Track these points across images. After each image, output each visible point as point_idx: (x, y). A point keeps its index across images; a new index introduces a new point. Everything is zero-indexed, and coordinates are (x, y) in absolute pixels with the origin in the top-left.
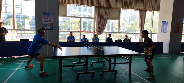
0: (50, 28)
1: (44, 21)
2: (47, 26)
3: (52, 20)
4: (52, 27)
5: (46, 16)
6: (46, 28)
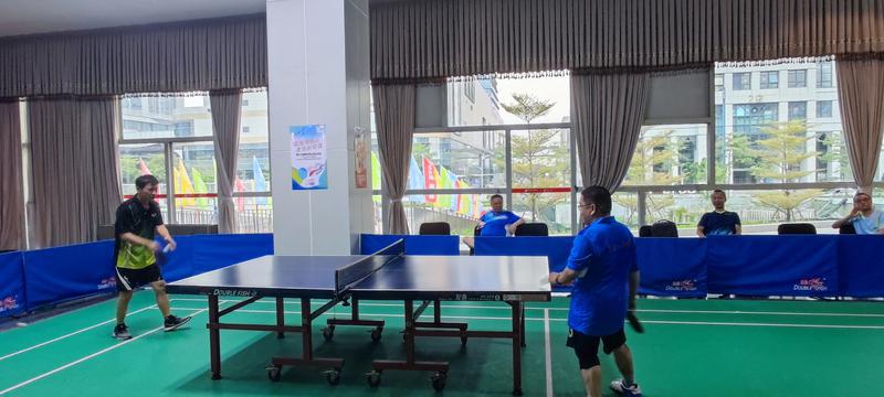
0: (317, 184)
1: (298, 157)
2: (308, 178)
3: (323, 151)
4: (324, 178)
5: (303, 139)
6: (303, 184)
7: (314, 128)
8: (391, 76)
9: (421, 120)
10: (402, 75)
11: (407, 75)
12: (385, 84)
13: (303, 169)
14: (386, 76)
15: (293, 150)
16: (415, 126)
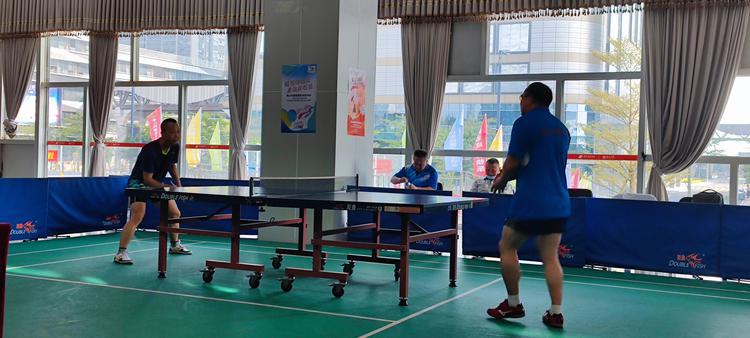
1: (289, 99)
7: (305, 68)
8: (423, 13)
9: (455, 67)
10: (436, 12)
11: (442, 12)
12: (416, 23)
13: (292, 111)
14: (417, 13)
15: (284, 90)
16: (449, 74)
